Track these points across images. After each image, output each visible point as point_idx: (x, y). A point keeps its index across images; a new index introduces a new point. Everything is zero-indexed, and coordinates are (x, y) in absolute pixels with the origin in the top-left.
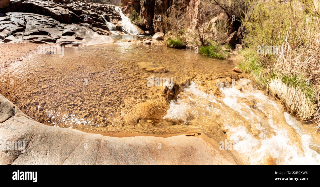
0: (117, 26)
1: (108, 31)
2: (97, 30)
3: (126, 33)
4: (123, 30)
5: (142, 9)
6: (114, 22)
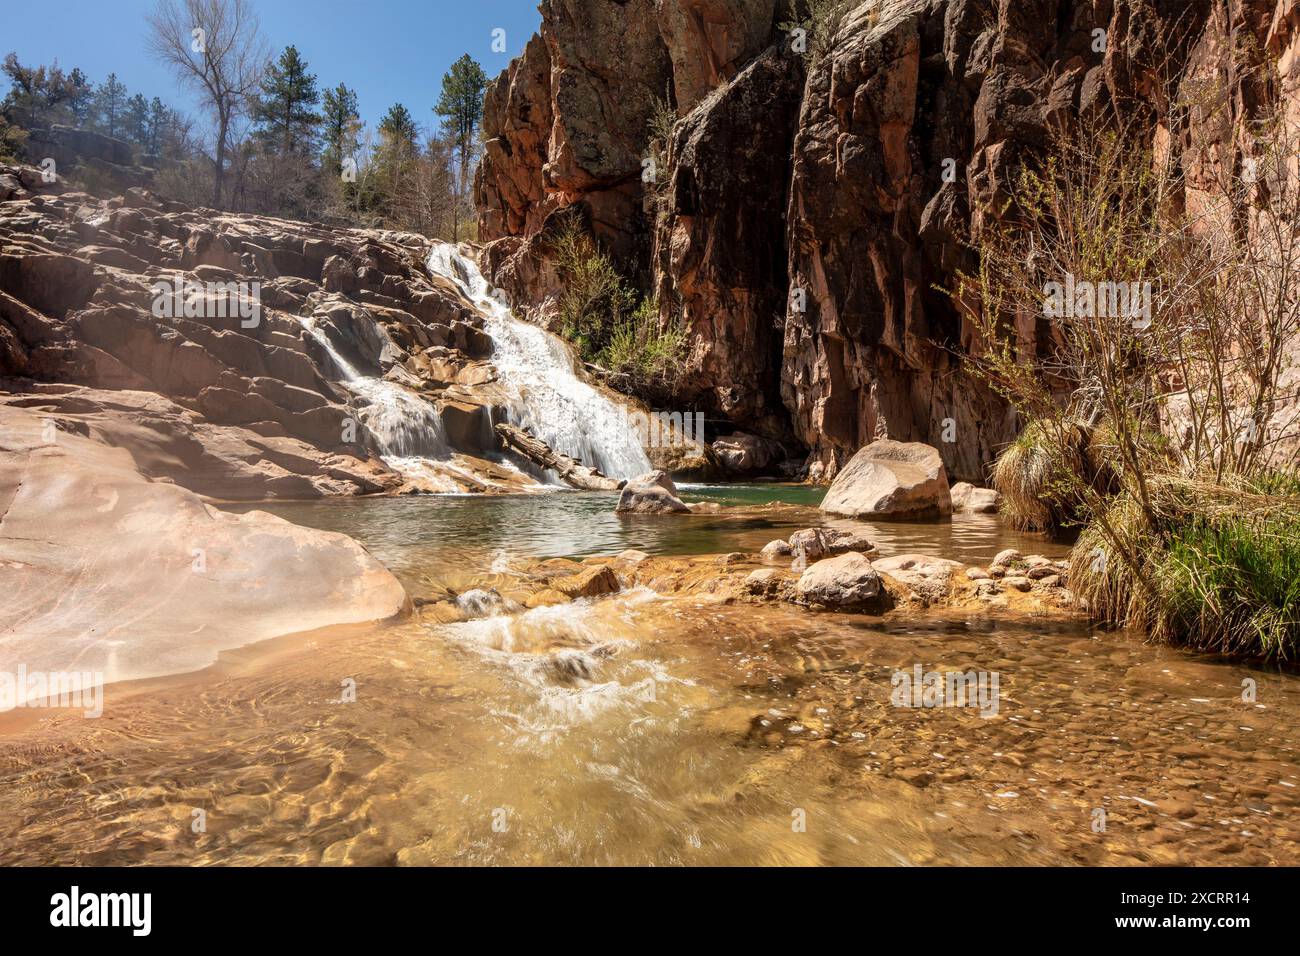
0: (449, 414)
1: (365, 459)
2: (249, 451)
3: (537, 463)
4: (506, 442)
5: (666, 240)
6: (421, 370)
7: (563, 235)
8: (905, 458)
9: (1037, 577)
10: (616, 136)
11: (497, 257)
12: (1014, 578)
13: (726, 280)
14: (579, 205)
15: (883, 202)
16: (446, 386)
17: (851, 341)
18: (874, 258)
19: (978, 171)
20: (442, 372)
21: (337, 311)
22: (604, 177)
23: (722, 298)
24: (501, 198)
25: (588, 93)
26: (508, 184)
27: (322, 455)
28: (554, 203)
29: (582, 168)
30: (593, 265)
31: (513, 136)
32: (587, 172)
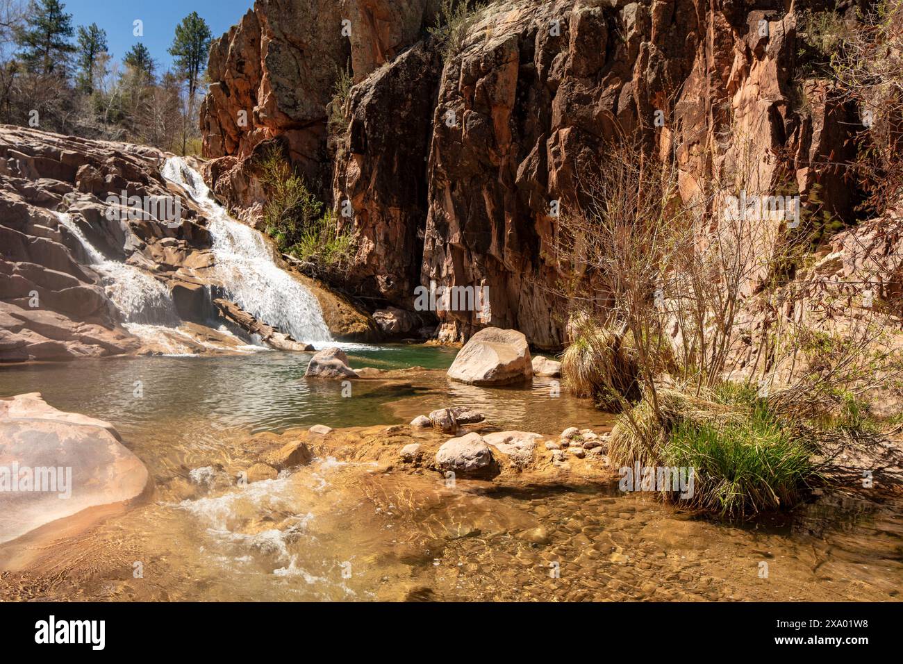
1: (110, 327)
2: (12, 322)
4: (221, 313)
5: (343, 169)
6: (156, 256)
7: (268, 160)
8: (503, 340)
9: (589, 448)
10: (308, 91)
11: (217, 171)
12: (575, 449)
13: (384, 202)
14: (281, 140)
15: (492, 158)
16: (175, 269)
17: (469, 250)
18: (485, 195)
19: (554, 145)
20: (172, 257)
21: (89, 210)
22: (299, 120)
23: (382, 213)
24: (220, 126)
25: (287, 57)
26: (227, 117)
27: (75, 324)
28: (261, 135)
29: (283, 112)
30: (290, 183)
31: (230, 82)
32: (287, 115)
